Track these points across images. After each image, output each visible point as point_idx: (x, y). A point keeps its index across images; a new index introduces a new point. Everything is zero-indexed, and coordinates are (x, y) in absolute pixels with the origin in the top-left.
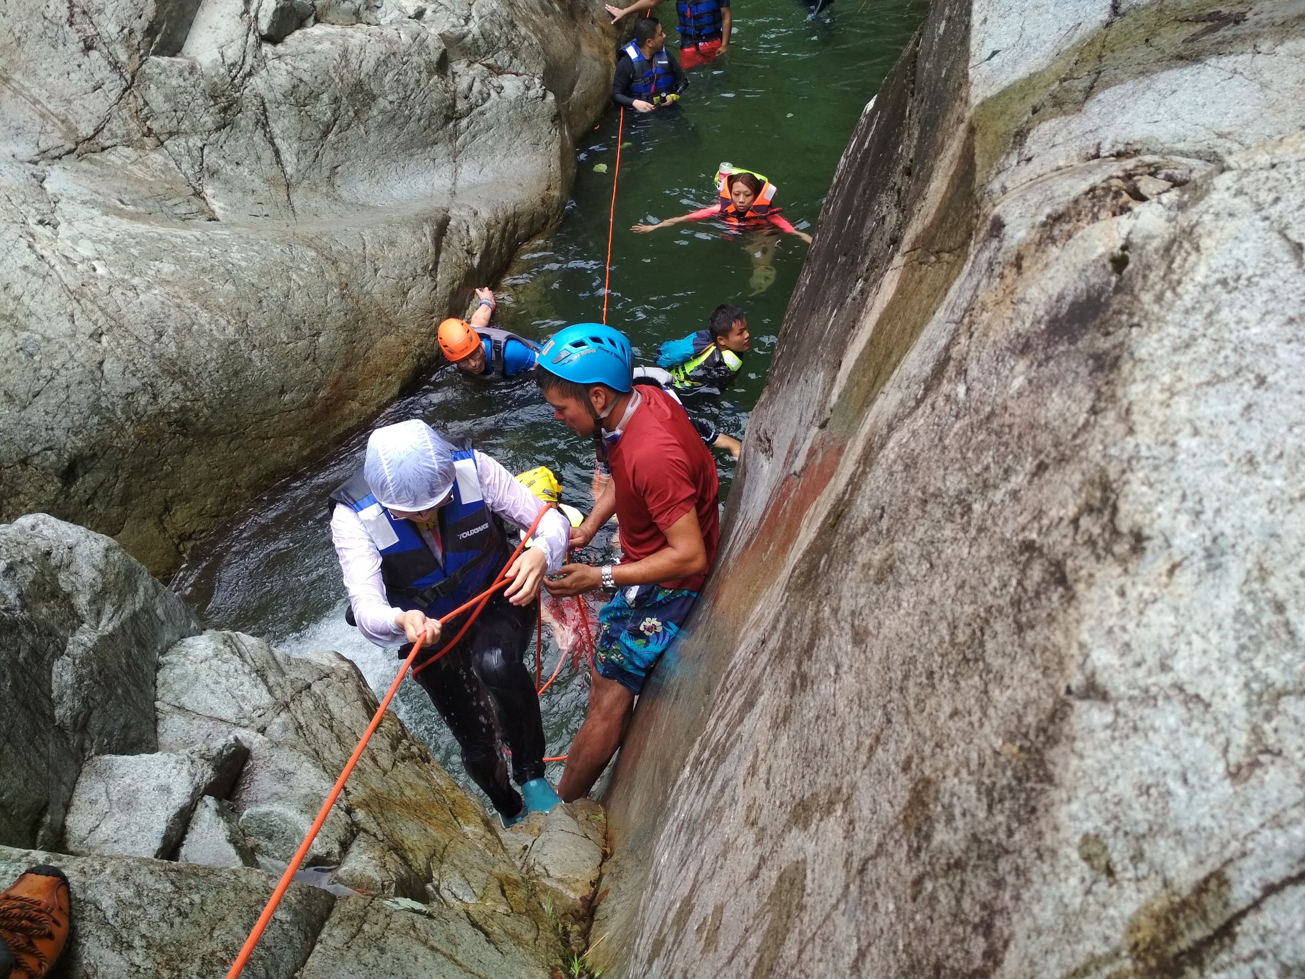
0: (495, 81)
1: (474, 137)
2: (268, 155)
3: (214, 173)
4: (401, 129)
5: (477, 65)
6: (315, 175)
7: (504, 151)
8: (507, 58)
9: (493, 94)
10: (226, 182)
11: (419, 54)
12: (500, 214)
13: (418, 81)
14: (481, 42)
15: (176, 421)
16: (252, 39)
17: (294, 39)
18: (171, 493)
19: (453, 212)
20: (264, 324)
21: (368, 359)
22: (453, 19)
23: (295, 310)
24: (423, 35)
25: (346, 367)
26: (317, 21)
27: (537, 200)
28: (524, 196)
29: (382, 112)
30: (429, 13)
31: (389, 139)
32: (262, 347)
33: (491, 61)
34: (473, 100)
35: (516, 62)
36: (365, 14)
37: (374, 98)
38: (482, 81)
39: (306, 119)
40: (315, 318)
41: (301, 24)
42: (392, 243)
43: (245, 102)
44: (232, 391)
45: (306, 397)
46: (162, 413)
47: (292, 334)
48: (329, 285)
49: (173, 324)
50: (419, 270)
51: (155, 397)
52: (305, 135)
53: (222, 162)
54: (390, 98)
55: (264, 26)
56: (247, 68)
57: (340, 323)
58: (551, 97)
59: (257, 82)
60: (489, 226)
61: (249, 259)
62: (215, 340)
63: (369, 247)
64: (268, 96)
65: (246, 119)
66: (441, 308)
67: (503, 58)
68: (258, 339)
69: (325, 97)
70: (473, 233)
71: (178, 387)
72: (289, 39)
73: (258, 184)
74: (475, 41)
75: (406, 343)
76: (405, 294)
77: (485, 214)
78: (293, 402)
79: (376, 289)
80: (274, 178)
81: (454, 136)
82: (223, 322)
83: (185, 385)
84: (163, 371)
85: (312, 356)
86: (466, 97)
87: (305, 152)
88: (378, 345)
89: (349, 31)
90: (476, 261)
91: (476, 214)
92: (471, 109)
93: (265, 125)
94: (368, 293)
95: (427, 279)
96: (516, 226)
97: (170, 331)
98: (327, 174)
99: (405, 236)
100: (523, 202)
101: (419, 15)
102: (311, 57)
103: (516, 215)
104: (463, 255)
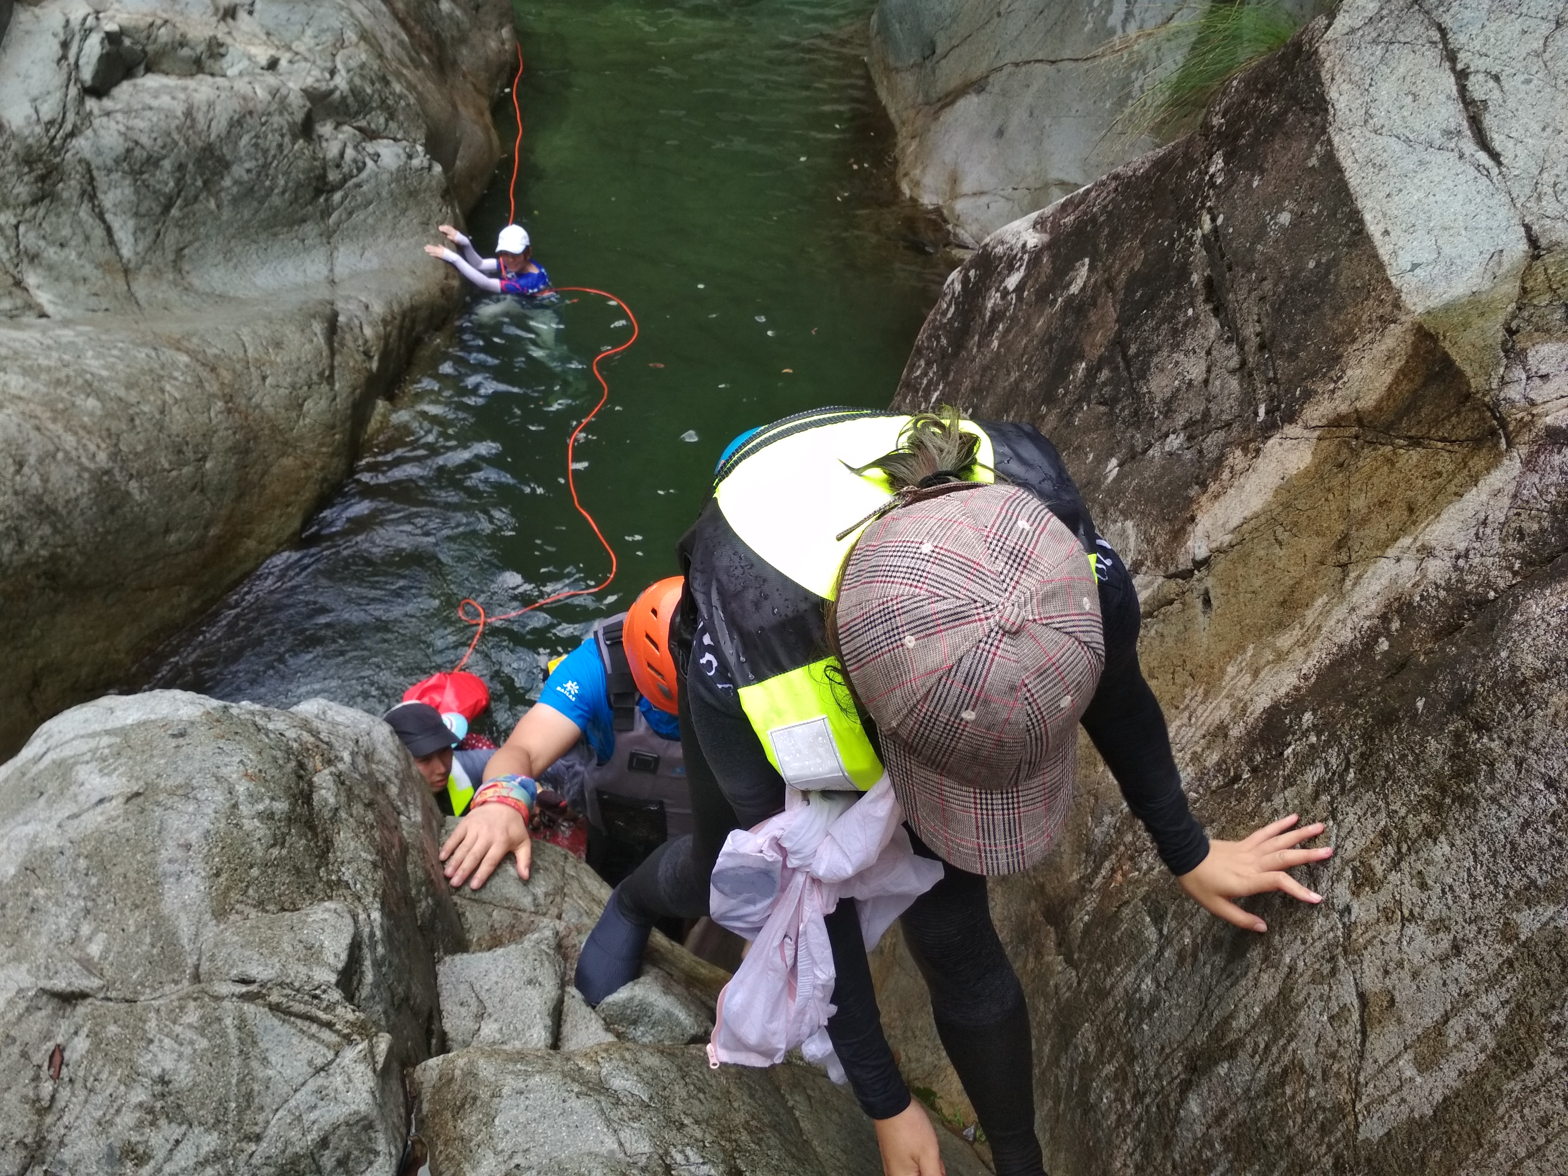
0: (370, 147)
1: (350, 214)
2: (99, 233)
3: (34, 258)
4: (261, 203)
5: (346, 128)
6: (157, 259)
7: (389, 232)
8: (382, 120)
9: (370, 163)
10: (50, 268)
11: (281, 114)
12: (396, 308)
13: (280, 146)
14: (351, 100)
15: (45, 573)
16: (73, 91)
17: (124, 91)
18: (40, 663)
19: (340, 305)
20: (140, 448)
21: (264, 487)
22: (316, 73)
23: (175, 429)
24: (284, 91)
25: (240, 497)
26: (148, 70)
27: (435, 290)
28: (421, 286)
29: (236, 182)
30: (283, 64)
31: (247, 215)
32: (139, 476)
33: (363, 123)
34: (346, 170)
35: (393, 125)
36: (208, 63)
37: (227, 166)
38: (356, 147)
39: (143, 190)
40: (199, 439)
41: (129, 73)
42: (278, 345)
43: (68, 168)
44: (108, 532)
45: (194, 536)
46: (29, 564)
47: (173, 458)
48: (212, 396)
49: (34, 451)
50: (315, 377)
51: (20, 543)
52: (143, 210)
53: (42, 243)
54: (247, 165)
55: (87, 74)
56: (68, 127)
57: (229, 443)
58: (438, 168)
59: (82, 144)
60: (385, 322)
61: (111, 367)
62: (86, 469)
63: (250, 350)
64: (96, 162)
65: (70, 189)
66: (343, 423)
67: (378, 120)
68: (135, 466)
69: (167, 164)
70: (368, 332)
71: (46, 530)
72: (116, 91)
73: (89, 270)
74: (344, 98)
75: (307, 466)
76: (301, 406)
77: (378, 308)
78: (180, 542)
79: (267, 402)
80: (107, 263)
81: (326, 213)
82: (92, 448)
83: (53, 526)
84: (29, 510)
85: (199, 486)
86: (338, 166)
87: (143, 230)
88: (275, 470)
89: (191, 83)
90: (375, 365)
91: (367, 307)
92: (345, 180)
93: (93, 197)
94: (258, 406)
95: (325, 387)
96: (413, 321)
97: (32, 460)
98: (171, 257)
99: (292, 335)
100: (420, 293)
101: (273, 65)
102: (148, 114)
103: (413, 309)
104: (360, 357)
